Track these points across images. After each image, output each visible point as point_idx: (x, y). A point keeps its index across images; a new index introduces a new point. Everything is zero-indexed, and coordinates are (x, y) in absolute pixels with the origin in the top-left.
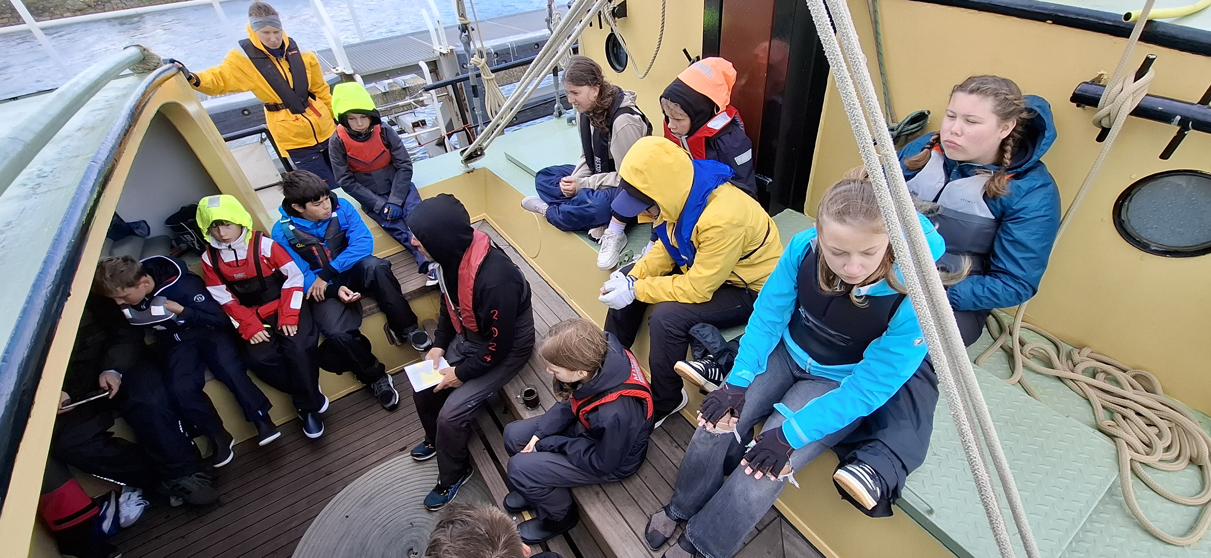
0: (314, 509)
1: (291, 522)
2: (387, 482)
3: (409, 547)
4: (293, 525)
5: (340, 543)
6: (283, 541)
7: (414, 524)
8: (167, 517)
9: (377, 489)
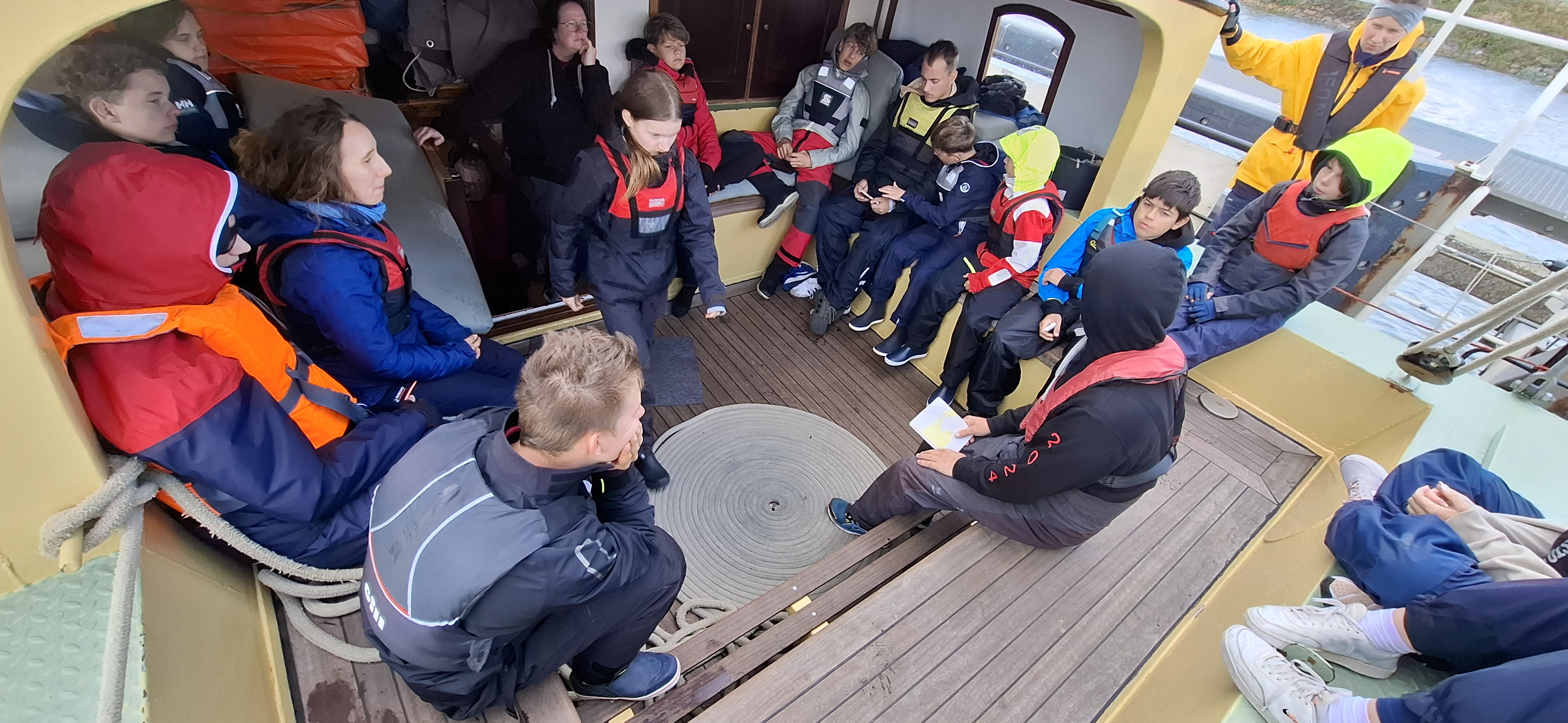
0: (816, 409)
1: (802, 395)
2: (853, 464)
3: (780, 501)
4: (800, 398)
5: (781, 439)
6: (784, 394)
7: (806, 501)
8: (801, 313)
9: (844, 456)
